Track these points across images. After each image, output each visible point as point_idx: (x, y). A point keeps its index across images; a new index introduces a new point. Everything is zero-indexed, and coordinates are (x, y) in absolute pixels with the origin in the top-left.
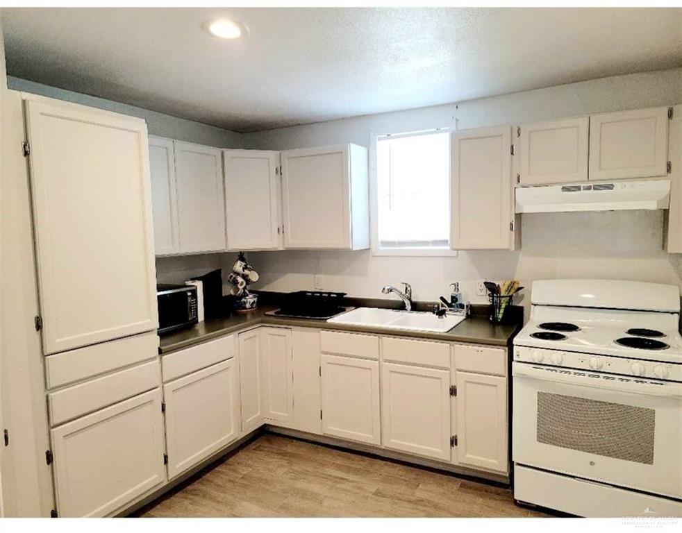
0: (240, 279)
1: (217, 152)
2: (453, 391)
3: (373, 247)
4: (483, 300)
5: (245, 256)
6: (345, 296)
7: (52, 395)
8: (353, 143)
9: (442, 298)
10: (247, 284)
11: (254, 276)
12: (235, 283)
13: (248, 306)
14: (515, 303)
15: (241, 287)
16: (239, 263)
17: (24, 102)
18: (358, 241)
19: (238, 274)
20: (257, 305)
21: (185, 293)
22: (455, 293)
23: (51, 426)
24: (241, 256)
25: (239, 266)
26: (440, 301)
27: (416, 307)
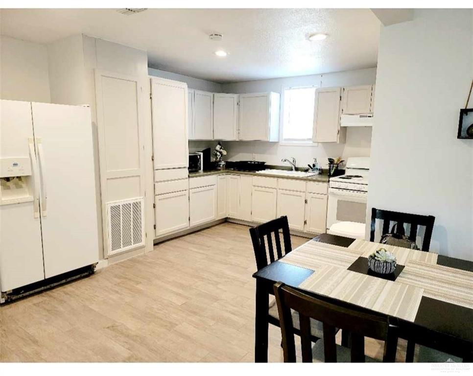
0: (218, 153)
1: (211, 94)
2: (306, 202)
3: (280, 141)
4: (326, 167)
5: (221, 143)
6: (265, 164)
7: (156, 184)
8: (273, 91)
9: (309, 165)
10: (221, 156)
11: (225, 153)
12: (216, 155)
13: (221, 166)
14: (339, 168)
15: (219, 157)
16: (218, 146)
17: (151, 80)
18: (273, 138)
19: (217, 151)
20: (225, 166)
21: (197, 156)
22: (314, 163)
23: (155, 195)
24: (220, 142)
25: (218, 147)
26: (308, 167)
27: (297, 169)
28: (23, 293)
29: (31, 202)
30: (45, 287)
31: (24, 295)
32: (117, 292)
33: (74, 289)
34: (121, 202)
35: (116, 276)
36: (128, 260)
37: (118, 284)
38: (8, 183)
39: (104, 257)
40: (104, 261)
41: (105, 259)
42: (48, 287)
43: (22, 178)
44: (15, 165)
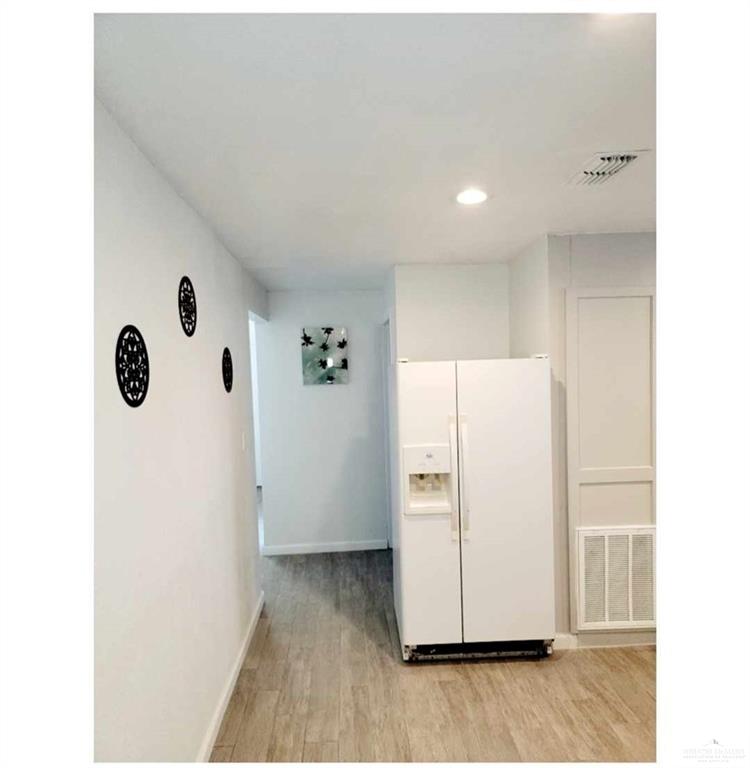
28: (434, 653)
29: (447, 514)
30: (465, 656)
31: (435, 657)
32: (570, 722)
33: (503, 679)
34: (607, 530)
35: (583, 681)
36: (621, 649)
37: (579, 703)
38: (422, 483)
39: (570, 629)
40: (571, 636)
41: (574, 634)
42: (470, 656)
43: (441, 477)
44: (429, 456)
